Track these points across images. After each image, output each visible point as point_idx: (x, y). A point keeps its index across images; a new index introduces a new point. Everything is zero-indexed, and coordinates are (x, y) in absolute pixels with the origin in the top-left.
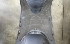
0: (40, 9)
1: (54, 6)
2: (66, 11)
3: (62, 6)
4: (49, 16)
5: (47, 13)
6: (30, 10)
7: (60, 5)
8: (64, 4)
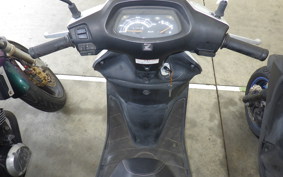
0: (155, 131)
1: (197, 140)
2: (234, 154)
3: (219, 141)
4: (181, 155)
5: (174, 145)
6: (130, 136)
7: (214, 137)
8: (223, 135)
